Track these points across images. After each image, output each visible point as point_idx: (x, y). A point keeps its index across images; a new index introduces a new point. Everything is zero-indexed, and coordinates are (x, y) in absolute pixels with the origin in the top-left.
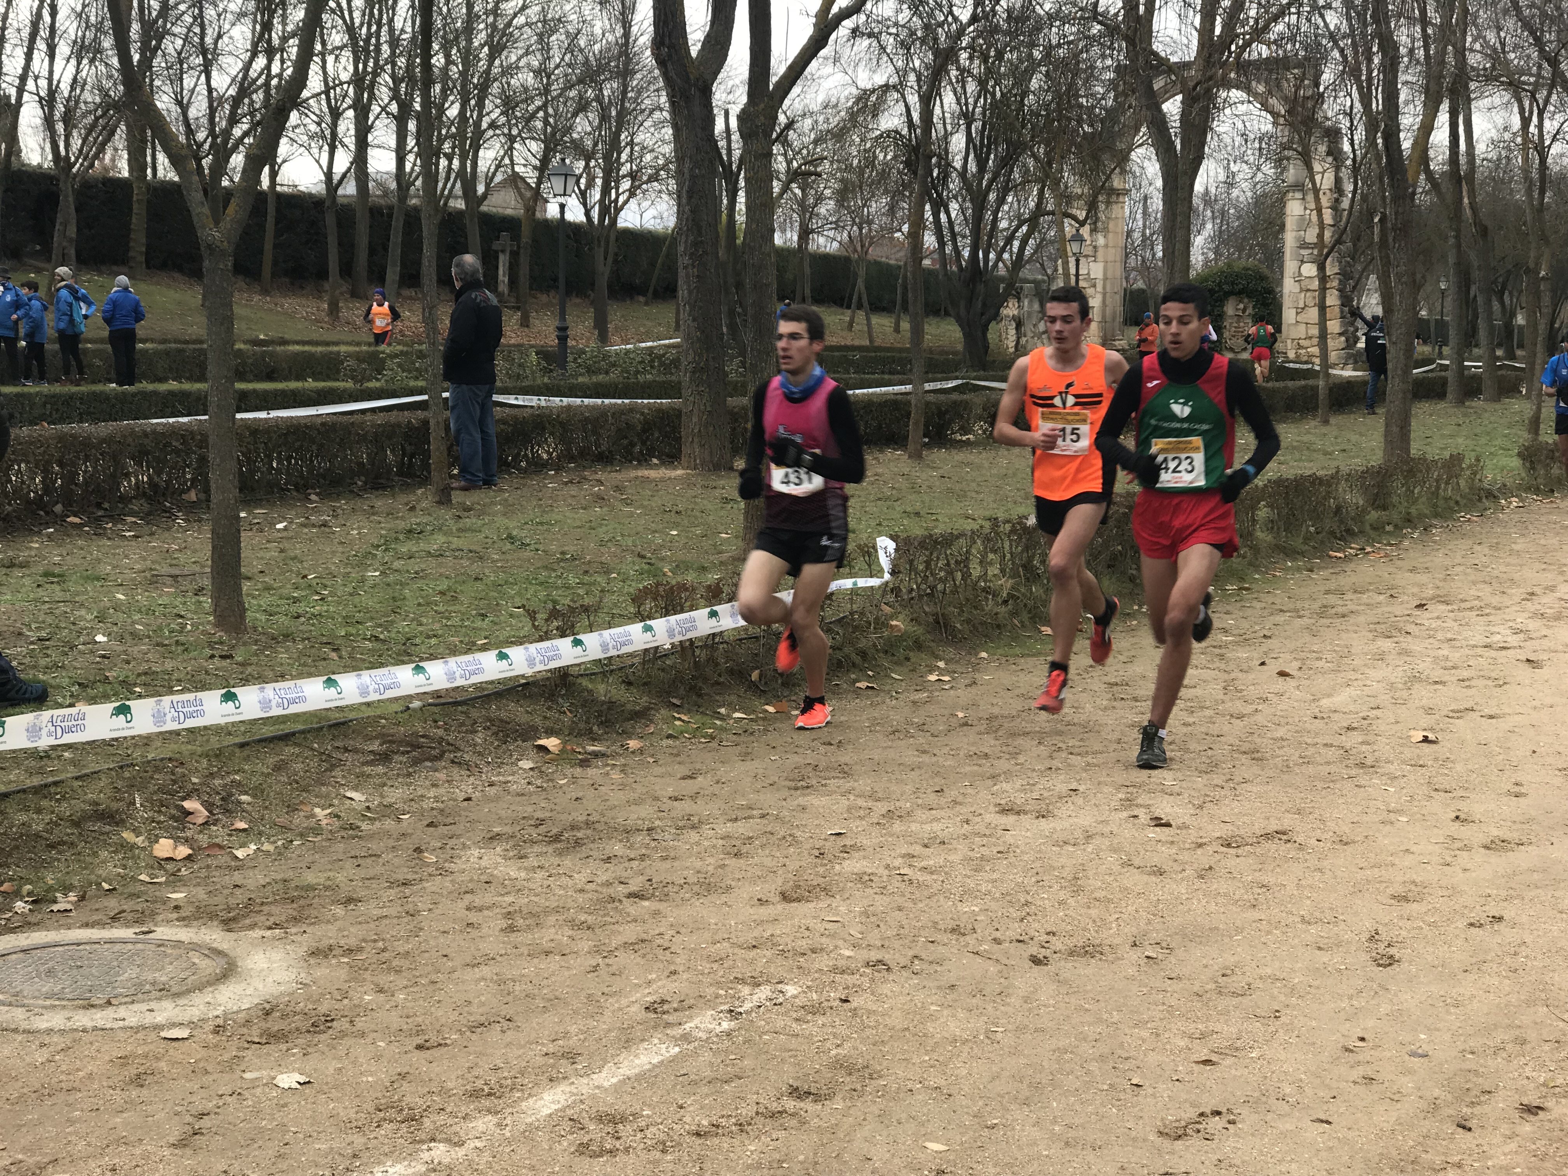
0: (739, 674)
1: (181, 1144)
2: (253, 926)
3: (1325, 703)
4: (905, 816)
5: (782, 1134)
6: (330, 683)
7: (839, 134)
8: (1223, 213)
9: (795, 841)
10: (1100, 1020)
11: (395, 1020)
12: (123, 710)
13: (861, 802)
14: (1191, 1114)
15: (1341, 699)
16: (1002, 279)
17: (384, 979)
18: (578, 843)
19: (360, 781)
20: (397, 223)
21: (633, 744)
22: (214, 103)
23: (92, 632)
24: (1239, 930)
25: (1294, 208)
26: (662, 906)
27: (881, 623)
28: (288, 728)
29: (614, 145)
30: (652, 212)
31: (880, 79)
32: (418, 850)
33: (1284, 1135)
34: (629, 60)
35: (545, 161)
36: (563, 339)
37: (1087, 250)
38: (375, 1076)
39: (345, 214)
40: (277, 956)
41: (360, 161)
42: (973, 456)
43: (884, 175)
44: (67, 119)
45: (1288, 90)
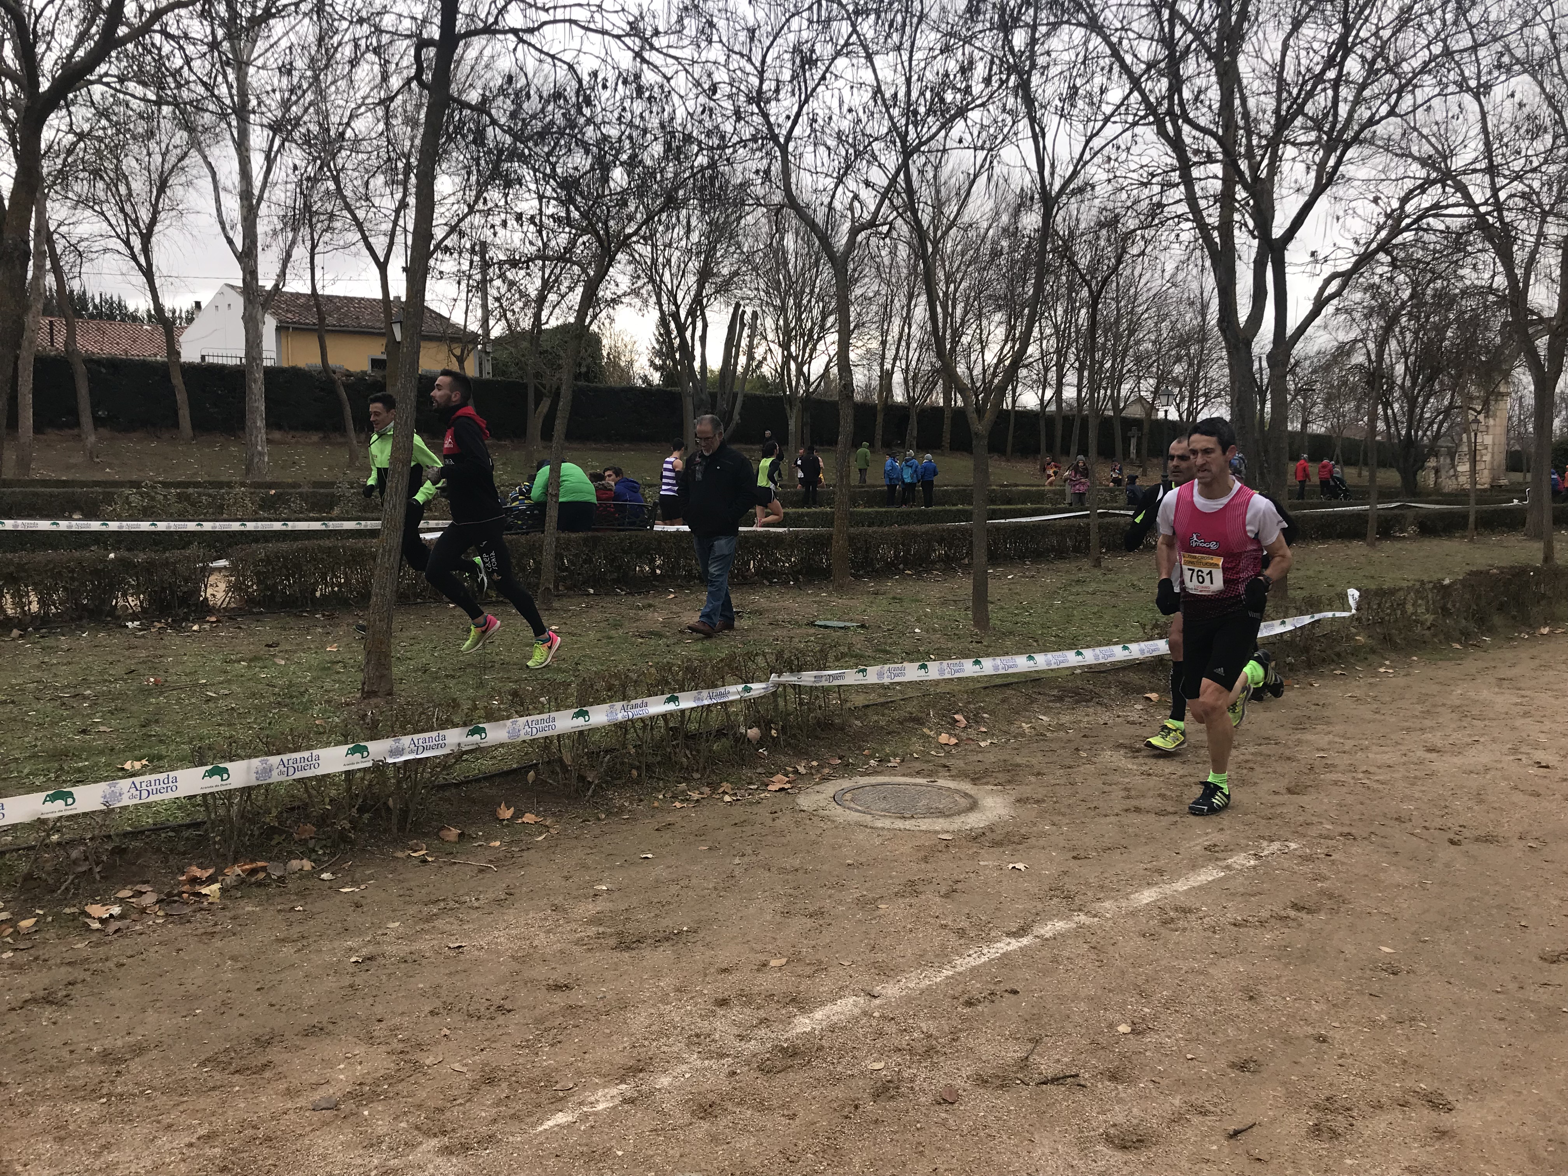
1: (946, 896)
2: (987, 783)
4: (1365, 749)
5: (1286, 930)
7: (1327, 368)
9: (1296, 760)
10: (1497, 883)
11: (1061, 842)
12: (924, 667)
13: (1337, 739)
14: (1562, 948)
16: (1425, 446)
17: (1056, 819)
19: (1047, 711)
20: (1077, 424)
22: (985, 367)
23: (913, 628)
27: (1350, 638)
28: (1009, 680)
29: (1196, 379)
31: (1352, 336)
32: (1077, 749)
34: (1205, 333)
35: (1157, 388)
37: (1482, 428)
38: (1049, 871)
39: (1050, 420)
40: (999, 800)
41: (1058, 392)
42: (1408, 545)
43: (1353, 390)
44: (914, 379)
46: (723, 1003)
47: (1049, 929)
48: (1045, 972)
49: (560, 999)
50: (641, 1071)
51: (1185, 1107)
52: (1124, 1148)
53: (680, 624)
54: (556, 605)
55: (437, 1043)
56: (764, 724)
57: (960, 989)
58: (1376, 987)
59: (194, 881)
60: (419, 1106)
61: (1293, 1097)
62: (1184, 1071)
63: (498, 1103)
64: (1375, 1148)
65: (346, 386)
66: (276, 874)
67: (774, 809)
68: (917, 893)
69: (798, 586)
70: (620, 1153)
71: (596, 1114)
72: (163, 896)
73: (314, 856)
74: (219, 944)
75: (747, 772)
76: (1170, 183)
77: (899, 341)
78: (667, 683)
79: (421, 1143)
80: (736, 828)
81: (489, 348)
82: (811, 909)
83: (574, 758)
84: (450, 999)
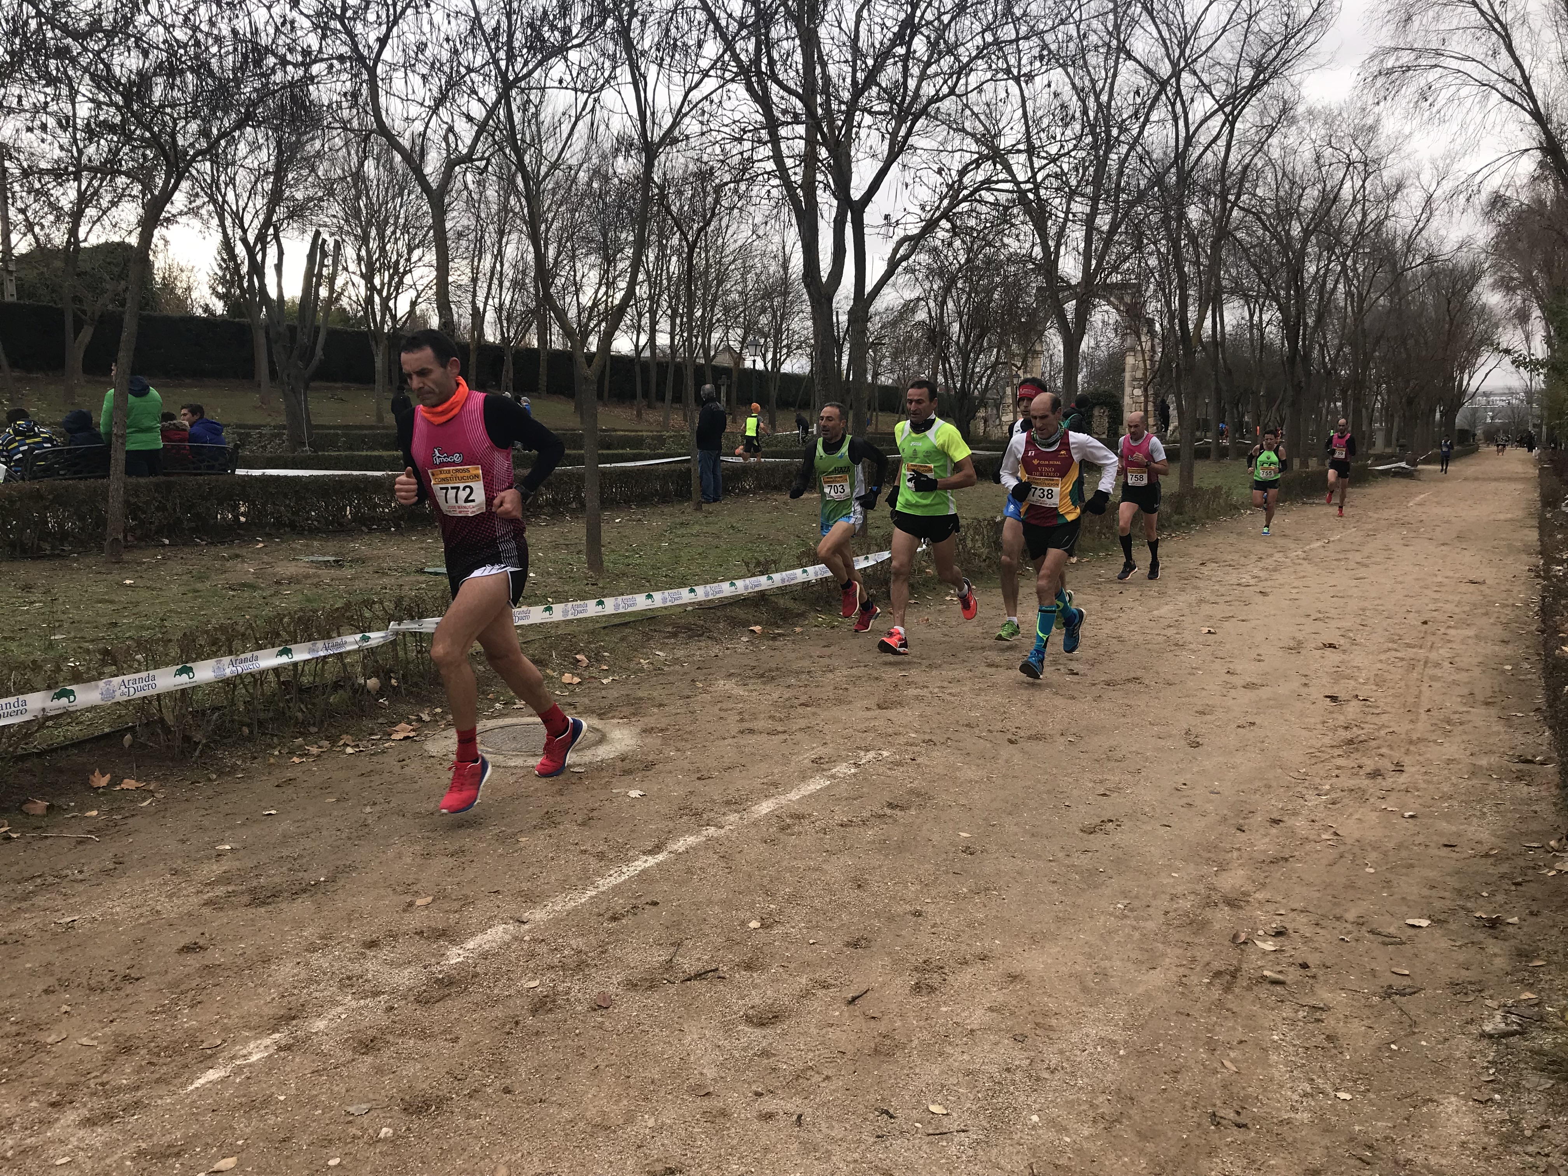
1: (583, 824)
2: (613, 717)
3: (1155, 613)
4: (938, 667)
5: (885, 826)
7: (894, 324)
8: (1091, 363)
10: (1046, 773)
11: (686, 765)
14: (1098, 821)
15: (1163, 611)
16: (976, 398)
17: (680, 745)
18: (773, 678)
19: (663, 647)
20: (671, 370)
21: (798, 629)
22: (580, 309)
24: (1117, 728)
25: (1130, 360)
26: (818, 710)
27: (921, 570)
28: (627, 619)
29: (779, 331)
30: (798, 365)
31: (914, 295)
32: (693, 681)
33: (1146, 832)
34: (787, 287)
35: (744, 339)
38: (678, 792)
39: (645, 365)
40: (626, 732)
41: (652, 339)
43: (917, 345)
44: (508, 319)
45: (1128, 299)
46: (372, 944)
47: (680, 845)
48: (682, 884)
49: (193, 961)
50: (294, 1018)
51: (811, 984)
52: (762, 1025)
53: (275, 575)
54: (126, 557)
55: (58, 1020)
56: (384, 674)
57: (604, 906)
58: (958, 866)
60: (48, 1085)
61: (898, 963)
62: (808, 955)
63: (139, 1070)
64: (963, 995)
67: (401, 757)
68: (556, 824)
69: (400, 532)
70: (282, 1098)
71: (250, 1065)
75: (368, 723)
76: (760, 141)
77: (491, 279)
78: (278, 635)
79: (58, 1119)
80: (363, 779)
81: (12, 267)
82: (451, 849)
83: (177, 718)
84: (66, 975)
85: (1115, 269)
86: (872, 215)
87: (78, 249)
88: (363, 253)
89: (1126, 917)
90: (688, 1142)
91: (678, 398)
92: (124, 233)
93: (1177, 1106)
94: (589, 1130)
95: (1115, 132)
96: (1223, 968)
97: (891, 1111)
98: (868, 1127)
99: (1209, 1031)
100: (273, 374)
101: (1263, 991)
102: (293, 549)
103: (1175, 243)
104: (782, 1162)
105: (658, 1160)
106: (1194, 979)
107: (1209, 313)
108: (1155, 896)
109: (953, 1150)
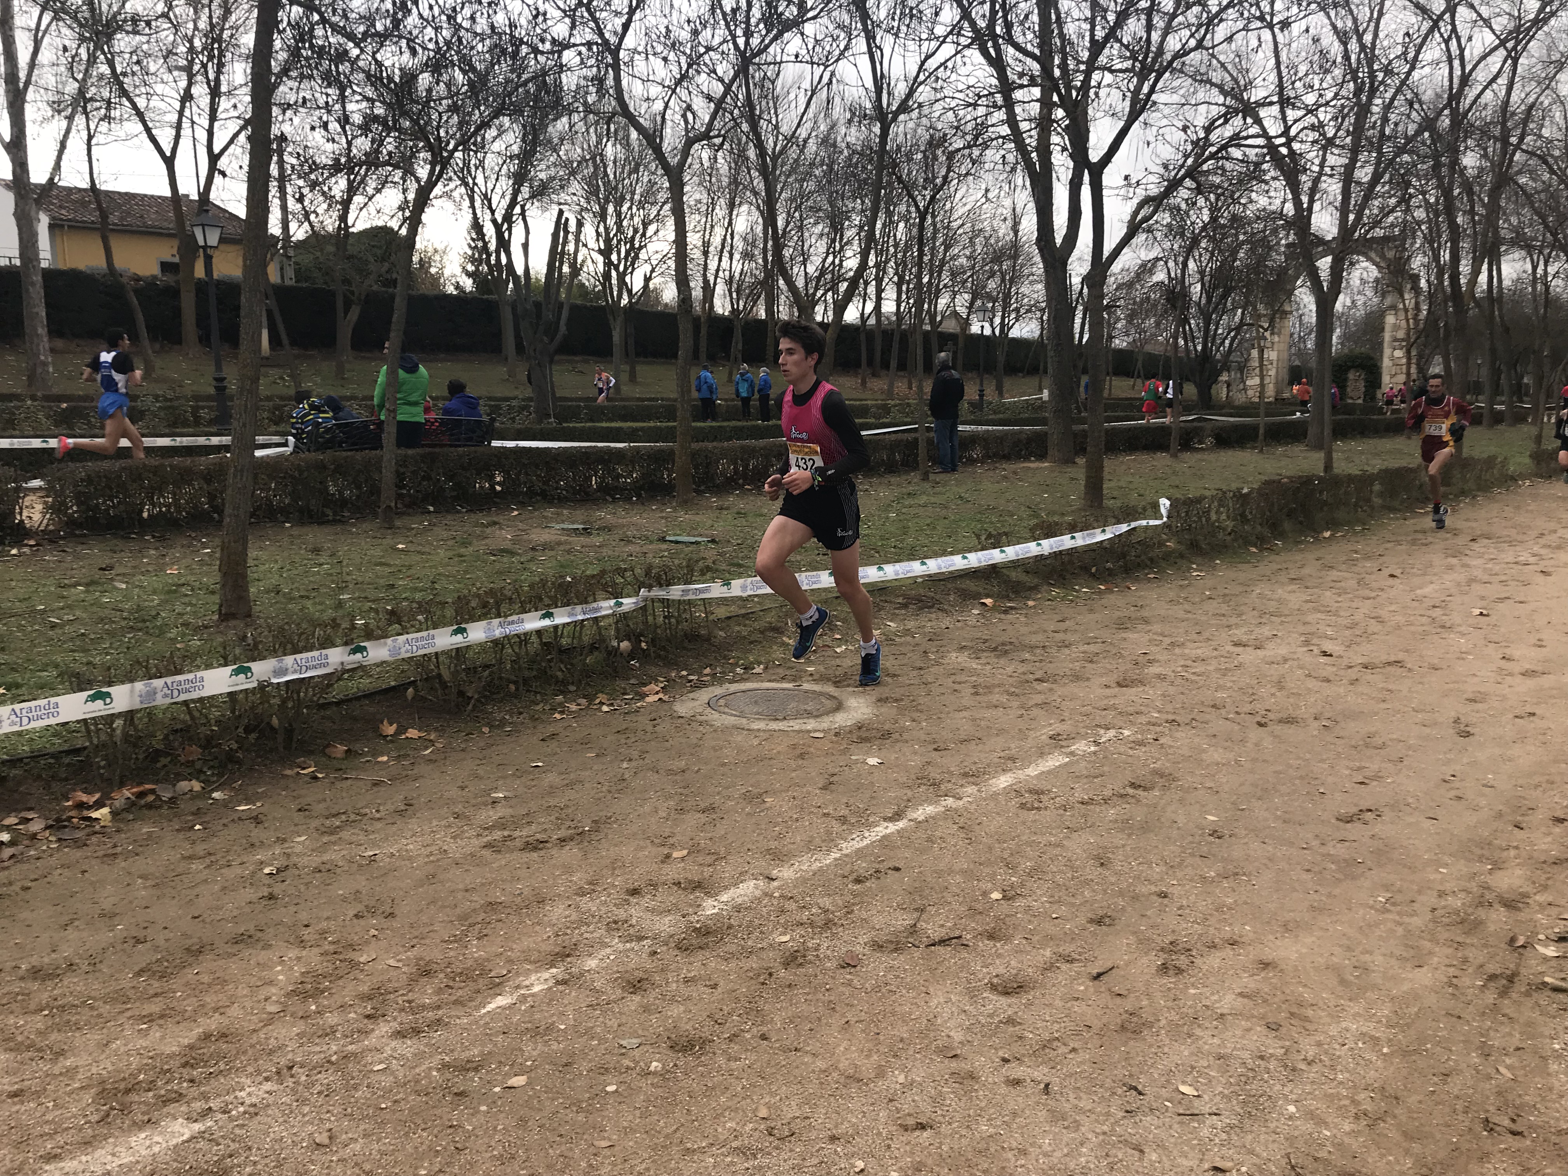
0: (1085, 569)
1: (824, 788)
2: (848, 686)
3: (1419, 592)
4: (1182, 645)
5: (1127, 806)
6: (880, 569)
7: (1130, 285)
8: (1347, 323)
9: (1122, 656)
10: (1299, 758)
11: (922, 735)
13: (1156, 637)
14: (1355, 810)
15: (1428, 590)
16: (1219, 362)
17: (916, 715)
18: (1006, 652)
19: (894, 617)
20: (896, 338)
21: (1031, 603)
22: (808, 279)
24: (1376, 714)
25: (1390, 319)
26: (1053, 686)
27: (1161, 544)
29: (1007, 296)
30: (1027, 329)
31: (1152, 255)
32: (925, 652)
33: (1410, 824)
34: (1018, 250)
35: (972, 304)
36: (981, 396)
37: (1268, 345)
38: (915, 762)
39: (870, 334)
40: (861, 700)
41: (878, 307)
42: (1205, 456)
43: (1155, 306)
44: (738, 292)
45: (1390, 254)
46: (635, 892)
47: (920, 813)
48: (923, 851)
50: (568, 956)
51: (1055, 957)
52: (1007, 993)
53: (530, 541)
54: (398, 523)
55: (367, 942)
56: (635, 637)
57: (848, 868)
58: (1205, 850)
59: (81, 806)
60: (363, 999)
61: (1144, 942)
62: (1050, 928)
63: (439, 991)
64: (1212, 979)
65: (137, 291)
66: (166, 795)
67: (653, 716)
69: (641, 501)
70: (562, 1027)
71: (533, 995)
72: (50, 822)
73: (202, 777)
74: (123, 864)
75: (621, 684)
76: (995, 106)
77: (722, 251)
78: (541, 600)
79: (373, 1030)
80: (619, 736)
81: (291, 253)
82: (703, 805)
83: (452, 674)
84: (372, 903)
85: (1377, 223)
86: (1111, 177)
87: (348, 234)
88: (601, 229)
89: (1388, 911)
90: (937, 1100)
91: (902, 366)
92: (387, 218)
93: (1447, 1110)
94: (842, 1080)
95: (1380, 76)
96: (1499, 972)
97: (1140, 1087)
98: (1116, 1101)
99: (1482, 1035)
100: (520, 349)
101: (1543, 998)
102: (545, 517)
103: (1447, 193)
104: (1030, 1127)
105: (909, 1115)
106: (1466, 981)
107: (1485, 267)
108: (1419, 892)
109: (1205, 1132)
